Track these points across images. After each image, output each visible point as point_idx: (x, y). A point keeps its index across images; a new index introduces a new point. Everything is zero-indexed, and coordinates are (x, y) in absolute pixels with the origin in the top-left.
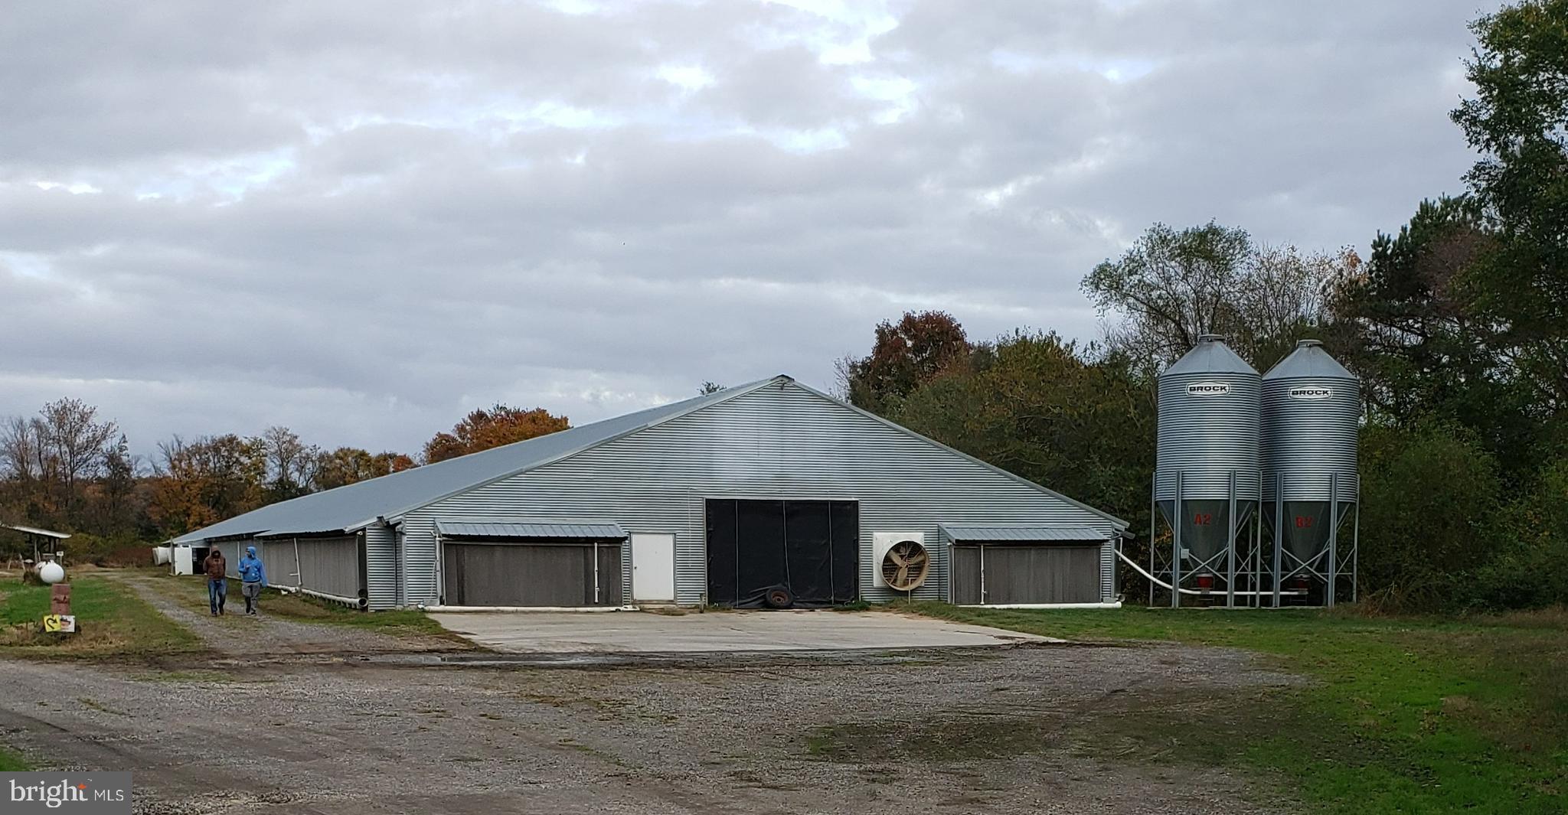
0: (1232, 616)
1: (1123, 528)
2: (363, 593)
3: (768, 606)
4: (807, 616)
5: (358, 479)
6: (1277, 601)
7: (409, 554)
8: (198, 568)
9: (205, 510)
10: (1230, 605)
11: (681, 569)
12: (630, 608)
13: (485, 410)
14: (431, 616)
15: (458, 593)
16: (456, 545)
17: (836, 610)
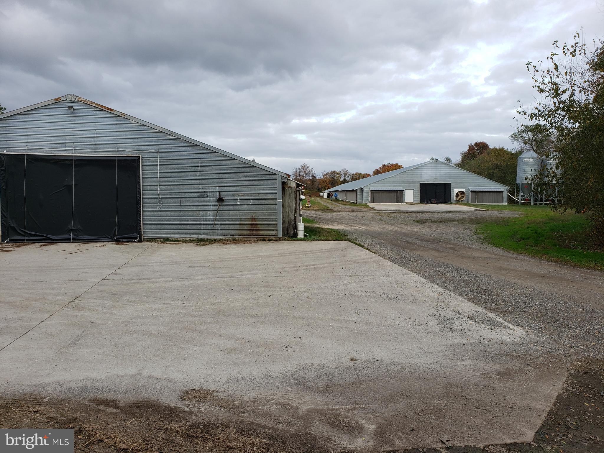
0: (532, 207)
1: (509, 188)
2: (357, 201)
3: (432, 203)
4: (439, 205)
5: (360, 179)
6: (543, 204)
7: (365, 193)
8: (328, 197)
9: (329, 185)
10: (532, 204)
11: (415, 196)
12: (404, 203)
13: (385, 164)
14: (368, 205)
15: (373, 201)
16: (373, 192)
17: (445, 204)
